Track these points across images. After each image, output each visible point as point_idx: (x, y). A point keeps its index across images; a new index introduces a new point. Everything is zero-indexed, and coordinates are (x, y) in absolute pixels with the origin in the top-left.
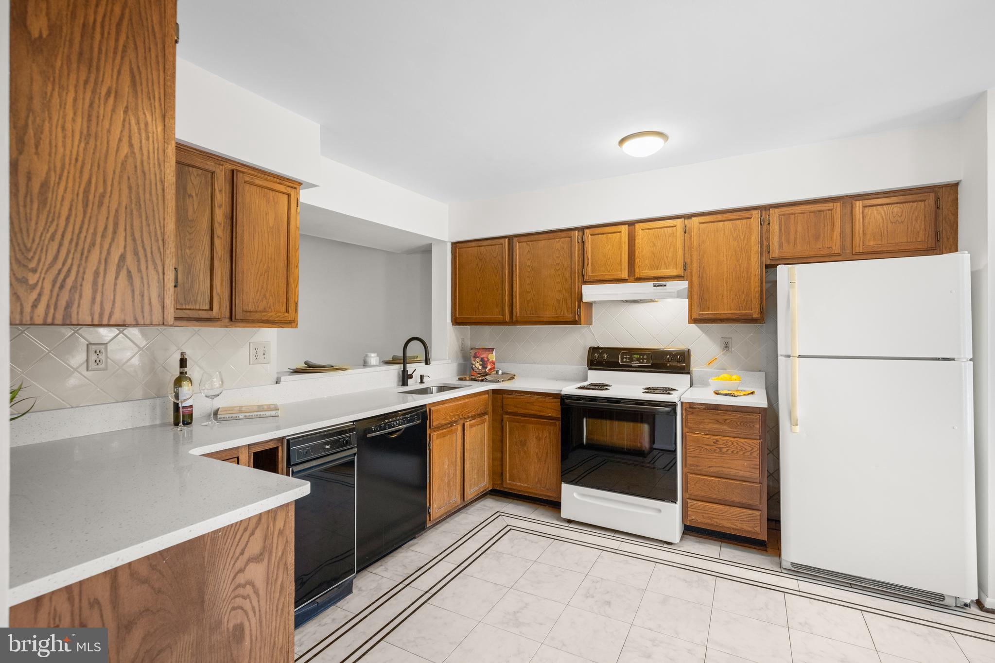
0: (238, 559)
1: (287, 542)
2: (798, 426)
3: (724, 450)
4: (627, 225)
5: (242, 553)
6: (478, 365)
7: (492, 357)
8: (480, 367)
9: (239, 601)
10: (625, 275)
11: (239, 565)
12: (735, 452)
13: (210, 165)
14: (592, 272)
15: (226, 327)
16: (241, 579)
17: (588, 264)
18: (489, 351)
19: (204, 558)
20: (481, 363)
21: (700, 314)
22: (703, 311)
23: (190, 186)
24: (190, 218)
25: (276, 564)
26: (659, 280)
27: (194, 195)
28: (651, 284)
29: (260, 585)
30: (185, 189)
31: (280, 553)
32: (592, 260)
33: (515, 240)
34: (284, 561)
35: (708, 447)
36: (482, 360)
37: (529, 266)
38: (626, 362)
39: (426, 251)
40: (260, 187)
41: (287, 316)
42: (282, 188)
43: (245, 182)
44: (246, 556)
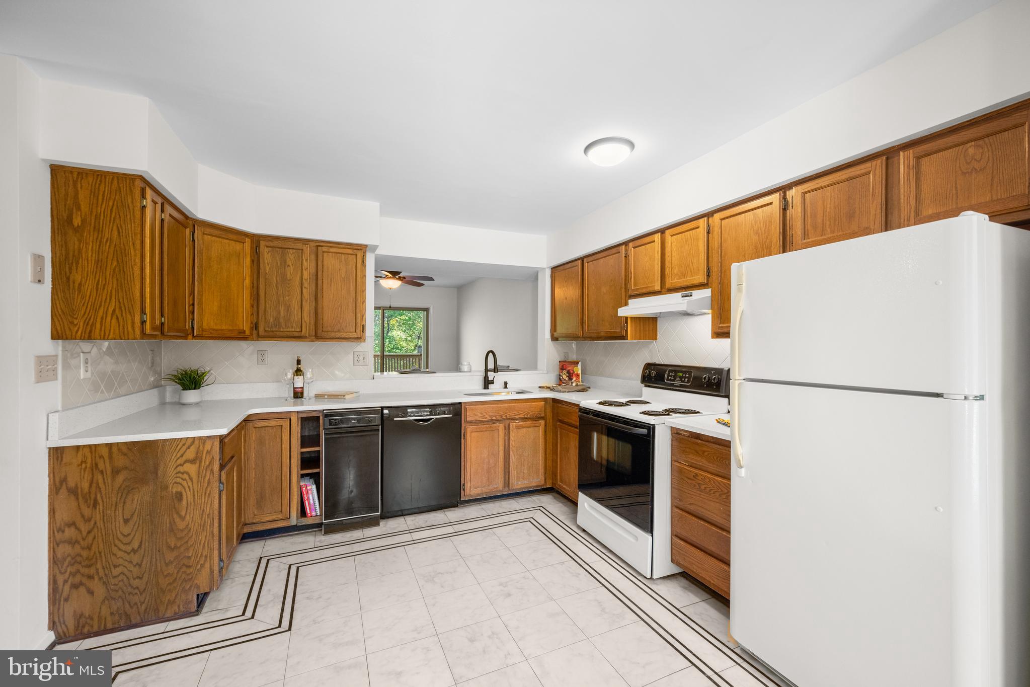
0: (179, 458)
1: (213, 458)
2: (743, 469)
3: (703, 487)
4: (660, 234)
5: (182, 456)
6: (564, 377)
7: (578, 369)
8: (567, 379)
9: (179, 480)
10: (658, 287)
11: (179, 462)
12: (712, 492)
13: (300, 246)
14: (635, 286)
16: (181, 469)
17: (631, 278)
18: (574, 364)
19: (158, 452)
20: (567, 375)
21: (719, 327)
22: (723, 324)
23: (288, 260)
24: (289, 279)
25: (205, 468)
26: (687, 289)
27: (291, 265)
28: (679, 294)
29: (194, 475)
30: (285, 262)
31: (207, 463)
32: (634, 274)
33: (585, 260)
34: (211, 468)
35: (689, 481)
36: (568, 372)
37: (594, 284)
38: (670, 380)
39: (533, 276)
40: (334, 253)
41: (355, 335)
42: (350, 251)
43: (323, 252)
44: (184, 458)
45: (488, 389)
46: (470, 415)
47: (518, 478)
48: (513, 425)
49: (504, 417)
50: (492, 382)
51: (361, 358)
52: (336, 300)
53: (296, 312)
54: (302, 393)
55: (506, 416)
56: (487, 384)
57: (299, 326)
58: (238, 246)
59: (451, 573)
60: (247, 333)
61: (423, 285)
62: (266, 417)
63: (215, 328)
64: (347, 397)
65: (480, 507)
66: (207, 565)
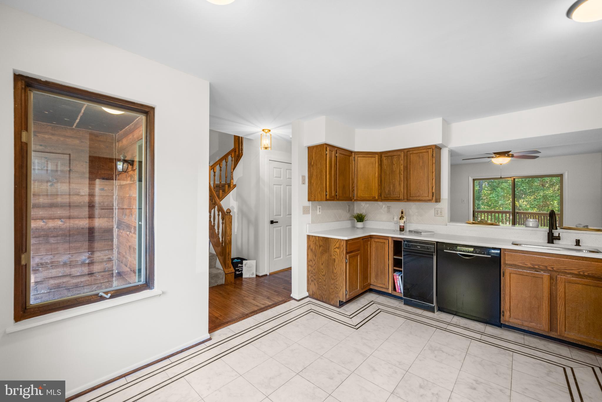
0: (334, 246)
9: (334, 254)
13: (399, 153)
15: (406, 202)
16: (335, 250)
19: (330, 242)
23: (394, 161)
24: (394, 171)
25: (342, 252)
27: (395, 164)
29: (338, 253)
30: (393, 162)
31: (342, 250)
40: (416, 153)
41: (427, 198)
42: (425, 151)
43: (410, 154)
44: (336, 246)
45: (554, 243)
46: (509, 260)
48: (562, 278)
49: (550, 269)
50: (558, 238)
51: (439, 212)
52: (417, 179)
53: (397, 187)
54: (403, 229)
55: (553, 268)
56: (552, 238)
57: (399, 194)
58: (373, 159)
60: (377, 198)
62: (379, 237)
63: (363, 196)
64: (422, 233)
66: (342, 290)
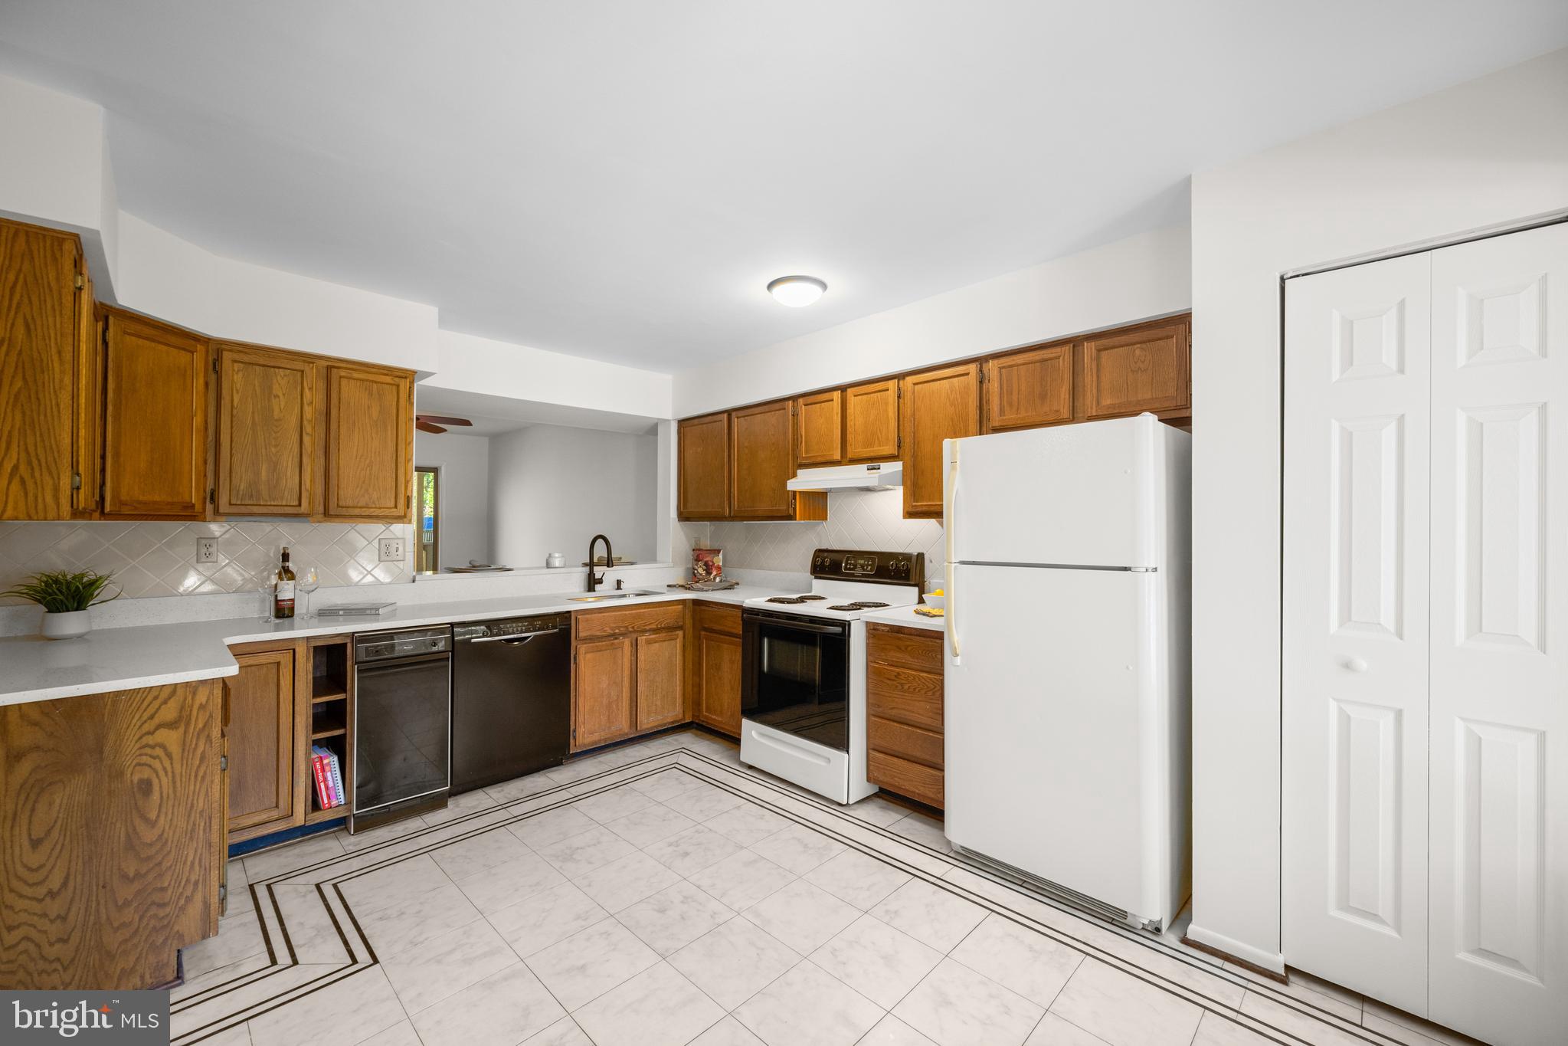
0: (145, 722)
1: (211, 716)
2: (959, 657)
3: (906, 687)
4: (839, 392)
5: (152, 717)
6: (700, 571)
7: (719, 560)
8: (704, 573)
9: (144, 759)
10: (837, 456)
11: (146, 728)
12: (917, 690)
13: (299, 365)
14: (806, 452)
15: (320, 522)
16: (149, 739)
17: (801, 442)
18: (714, 553)
19: (103, 715)
20: (704, 568)
21: (913, 506)
22: (917, 502)
23: (276, 387)
24: (276, 417)
25: (196, 734)
26: (873, 460)
27: (280, 394)
28: (865, 466)
29: (175, 749)
30: (270, 389)
31: (200, 725)
32: (806, 437)
33: (734, 414)
34: (207, 733)
35: (888, 682)
36: (706, 564)
37: (746, 447)
38: (850, 569)
39: (652, 430)
40: (360, 380)
41: (394, 512)
42: (388, 379)
43: (341, 377)
44: (157, 720)
45: (594, 591)
46: (582, 629)
47: (649, 713)
48: (642, 639)
49: (631, 629)
50: (600, 581)
51: (392, 550)
52: (362, 456)
53: (289, 474)
54: (292, 609)
55: (633, 627)
56: (592, 583)
57: (296, 496)
58: (183, 358)
59: (595, 845)
60: (198, 507)
61: (444, 430)
63: (141, 498)
64: (381, 611)
65: (595, 760)
66: (198, 897)
